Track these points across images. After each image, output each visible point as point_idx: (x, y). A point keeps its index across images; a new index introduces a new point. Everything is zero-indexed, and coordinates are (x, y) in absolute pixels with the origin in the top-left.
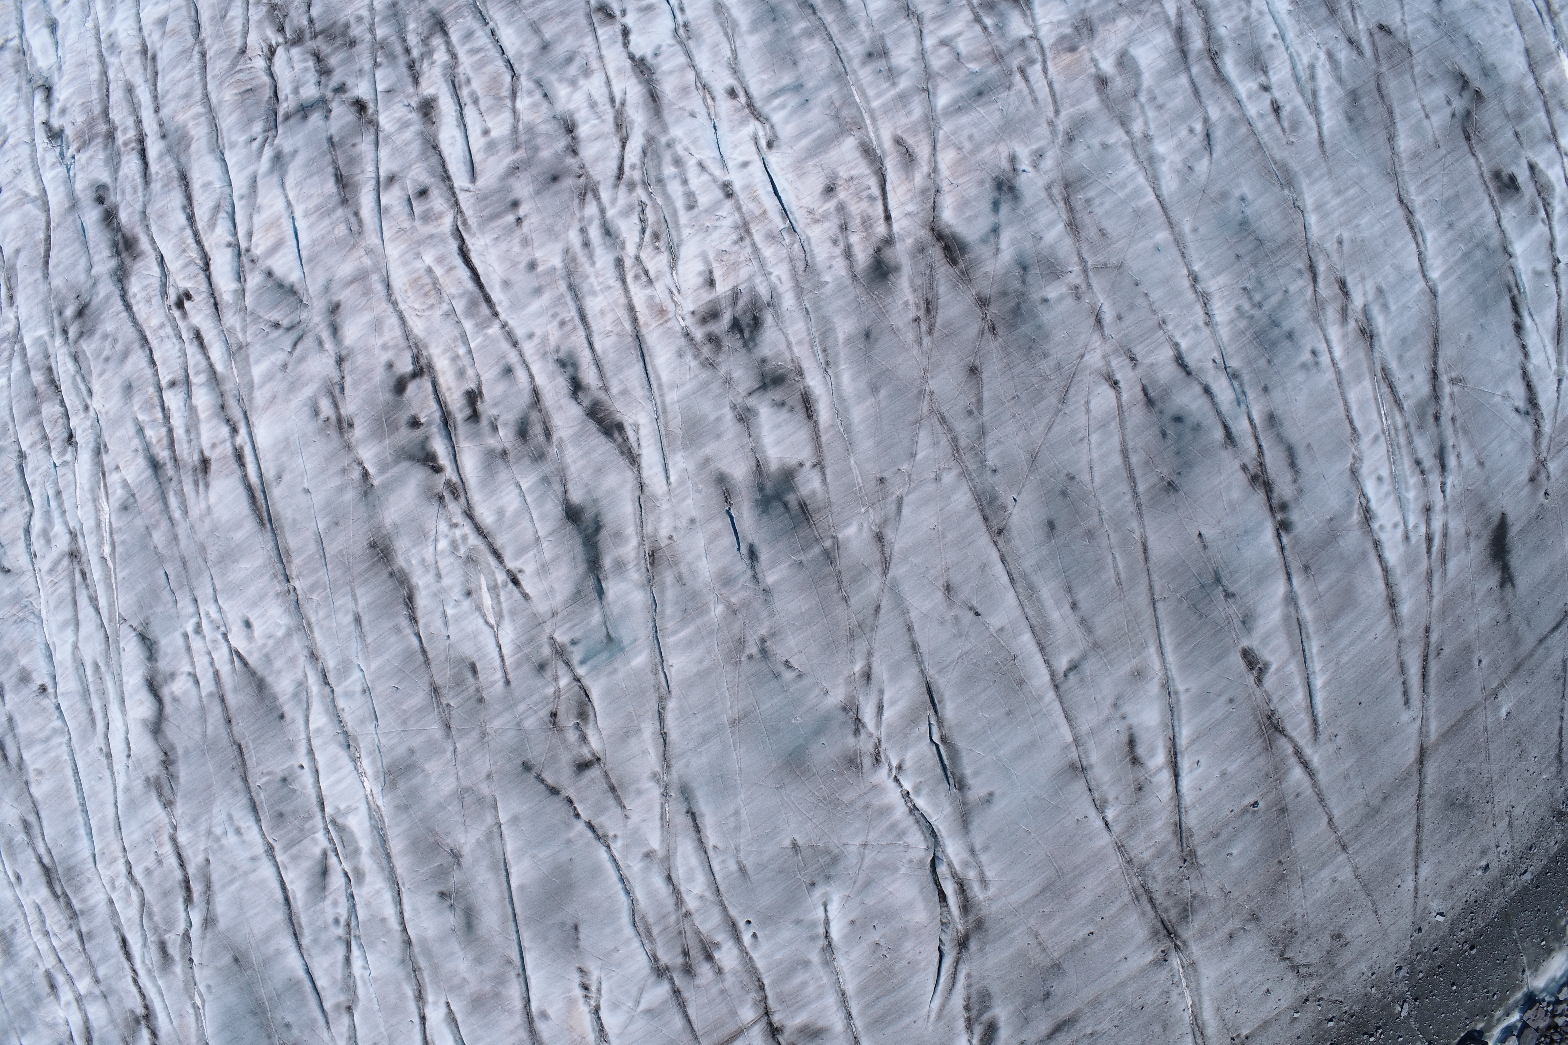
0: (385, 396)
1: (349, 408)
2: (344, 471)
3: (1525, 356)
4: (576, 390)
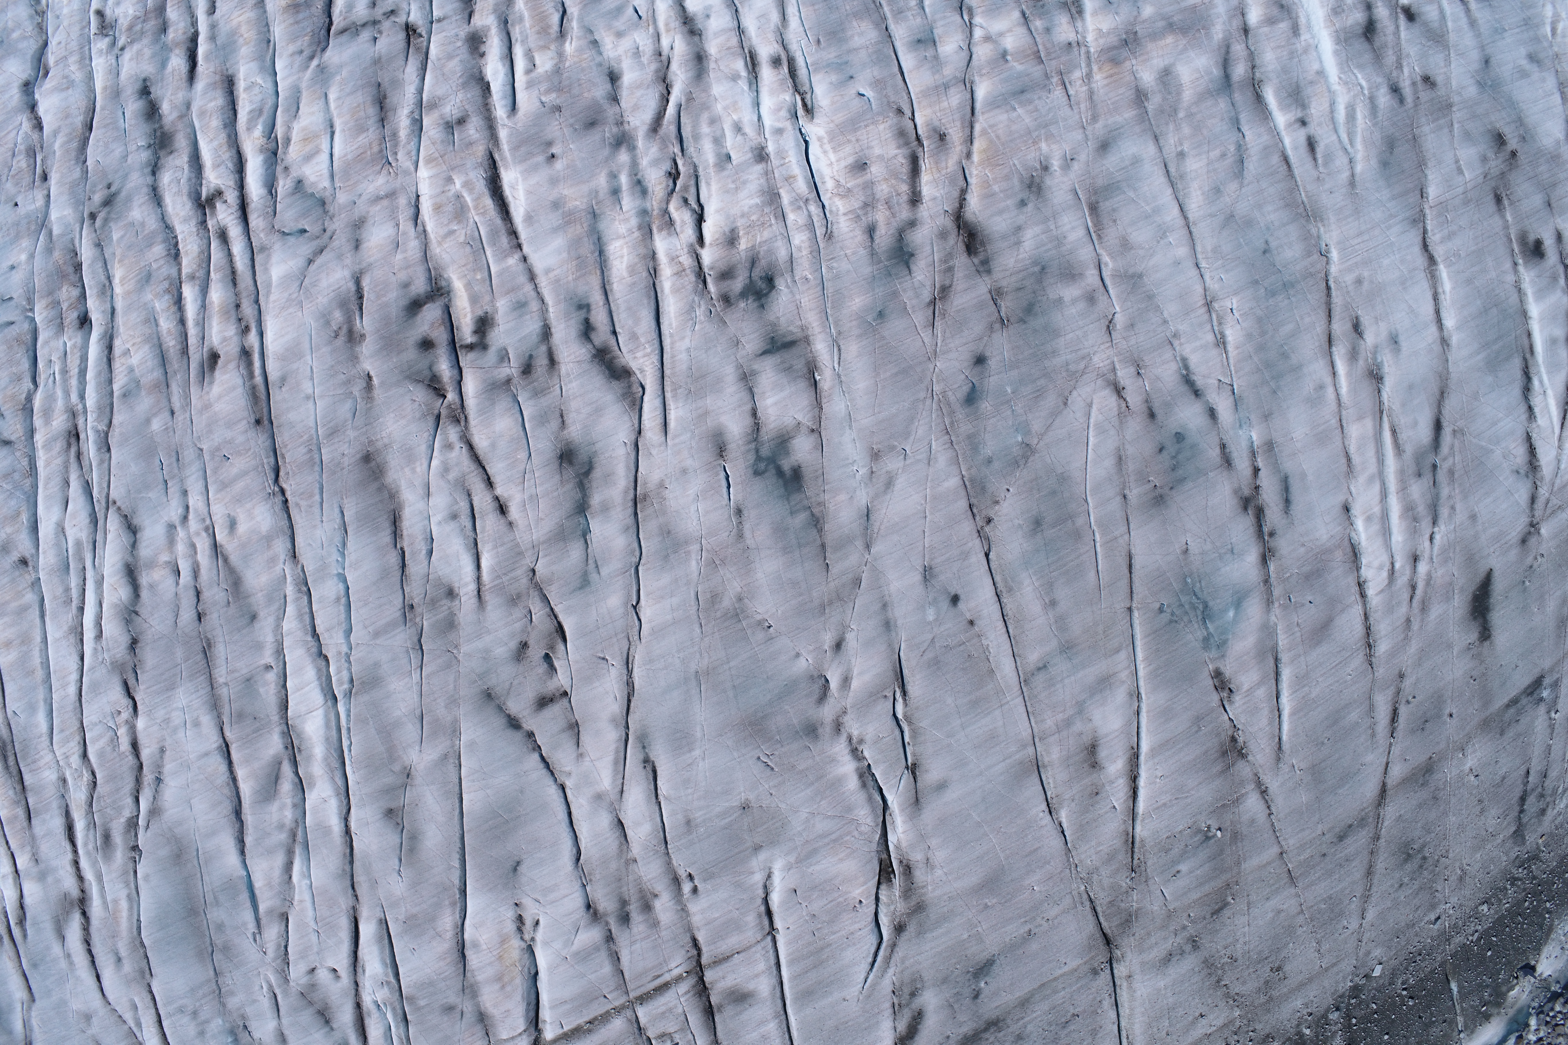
1: (361, 324)
2: (348, 382)
3: (1530, 417)
4: (587, 330)
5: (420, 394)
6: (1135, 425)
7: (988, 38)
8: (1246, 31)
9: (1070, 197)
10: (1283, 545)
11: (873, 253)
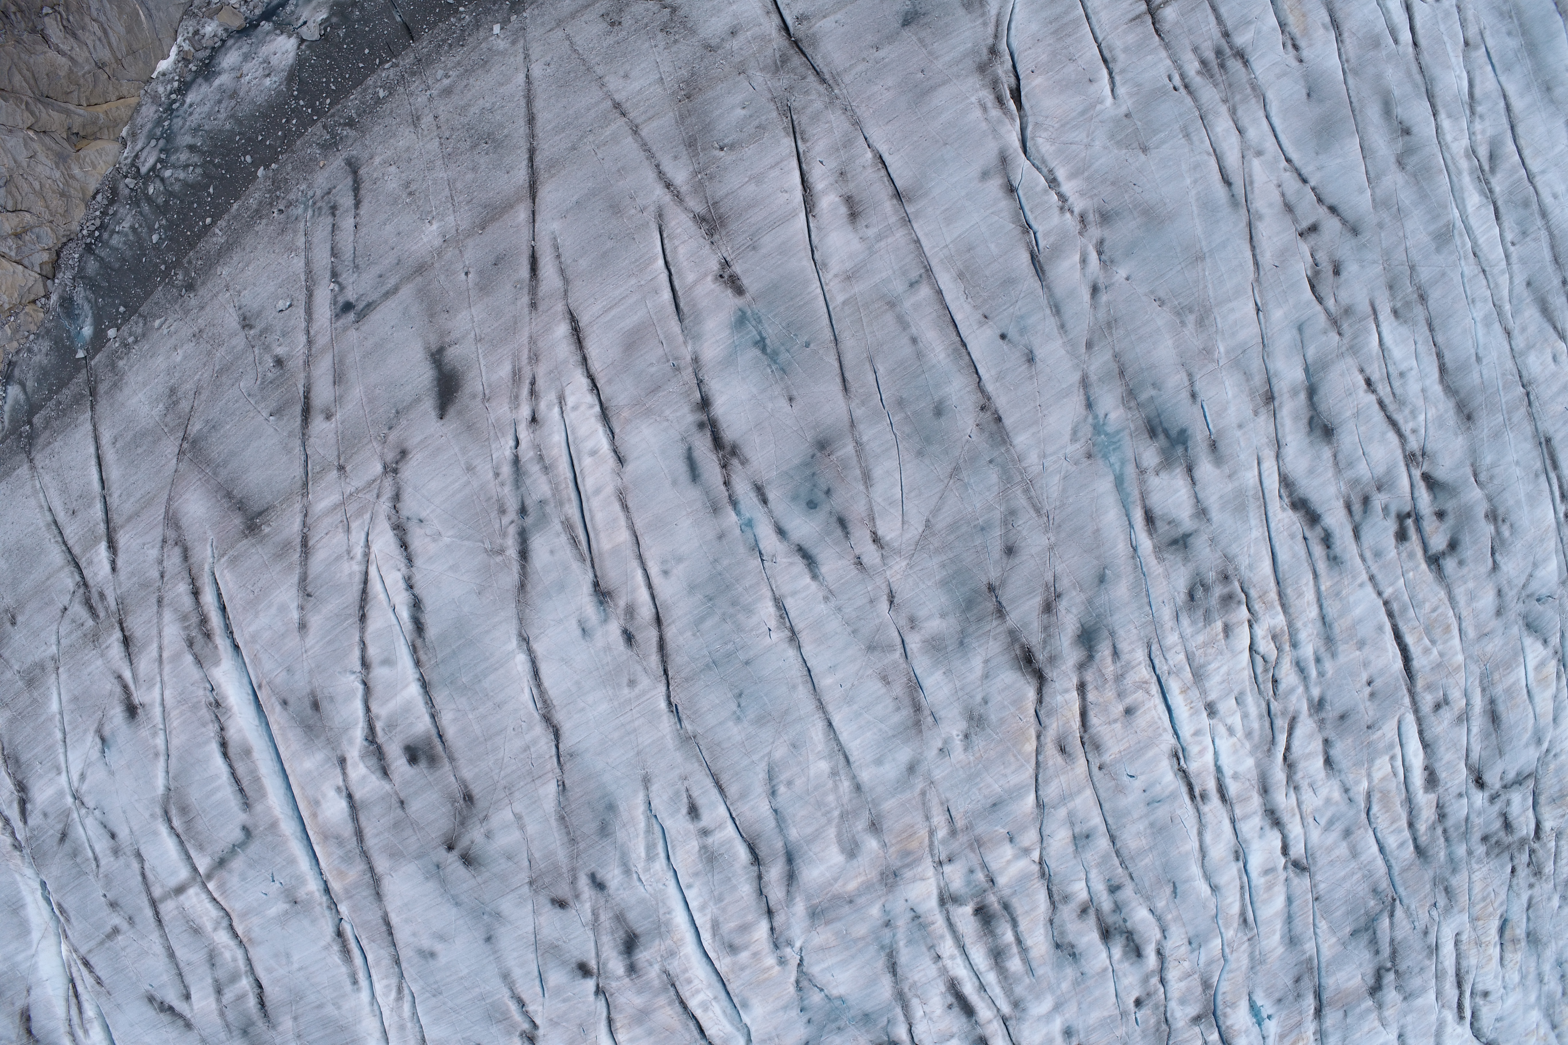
0: (1466, 539)
1: (1489, 529)
2: (1492, 478)
3: (409, 578)
4: (1327, 540)
5: (1441, 473)
6: (857, 510)
7: (1026, 851)
8: (770, 913)
9: (942, 714)
10: (688, 417)
11: (1112, 634)
